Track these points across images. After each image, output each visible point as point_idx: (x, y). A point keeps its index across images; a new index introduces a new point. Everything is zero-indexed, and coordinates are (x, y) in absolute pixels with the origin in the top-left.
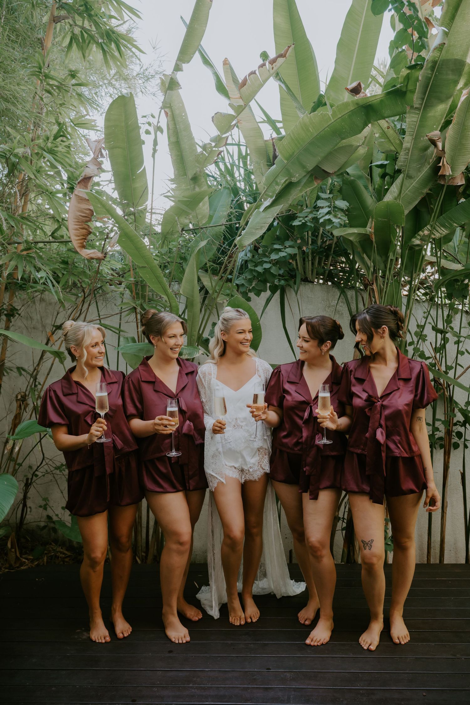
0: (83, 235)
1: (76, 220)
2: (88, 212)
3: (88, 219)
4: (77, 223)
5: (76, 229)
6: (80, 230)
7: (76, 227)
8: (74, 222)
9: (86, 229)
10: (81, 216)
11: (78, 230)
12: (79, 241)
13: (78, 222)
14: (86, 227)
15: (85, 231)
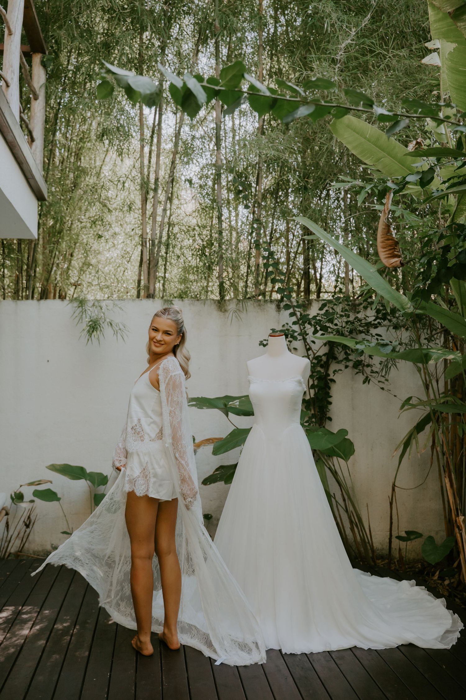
5: (383, 242)
6: (386, 241)
7: (382, 239)
9: (391, 240)
12: (387, 253)
13: (383, 234)
15: (391, 241)
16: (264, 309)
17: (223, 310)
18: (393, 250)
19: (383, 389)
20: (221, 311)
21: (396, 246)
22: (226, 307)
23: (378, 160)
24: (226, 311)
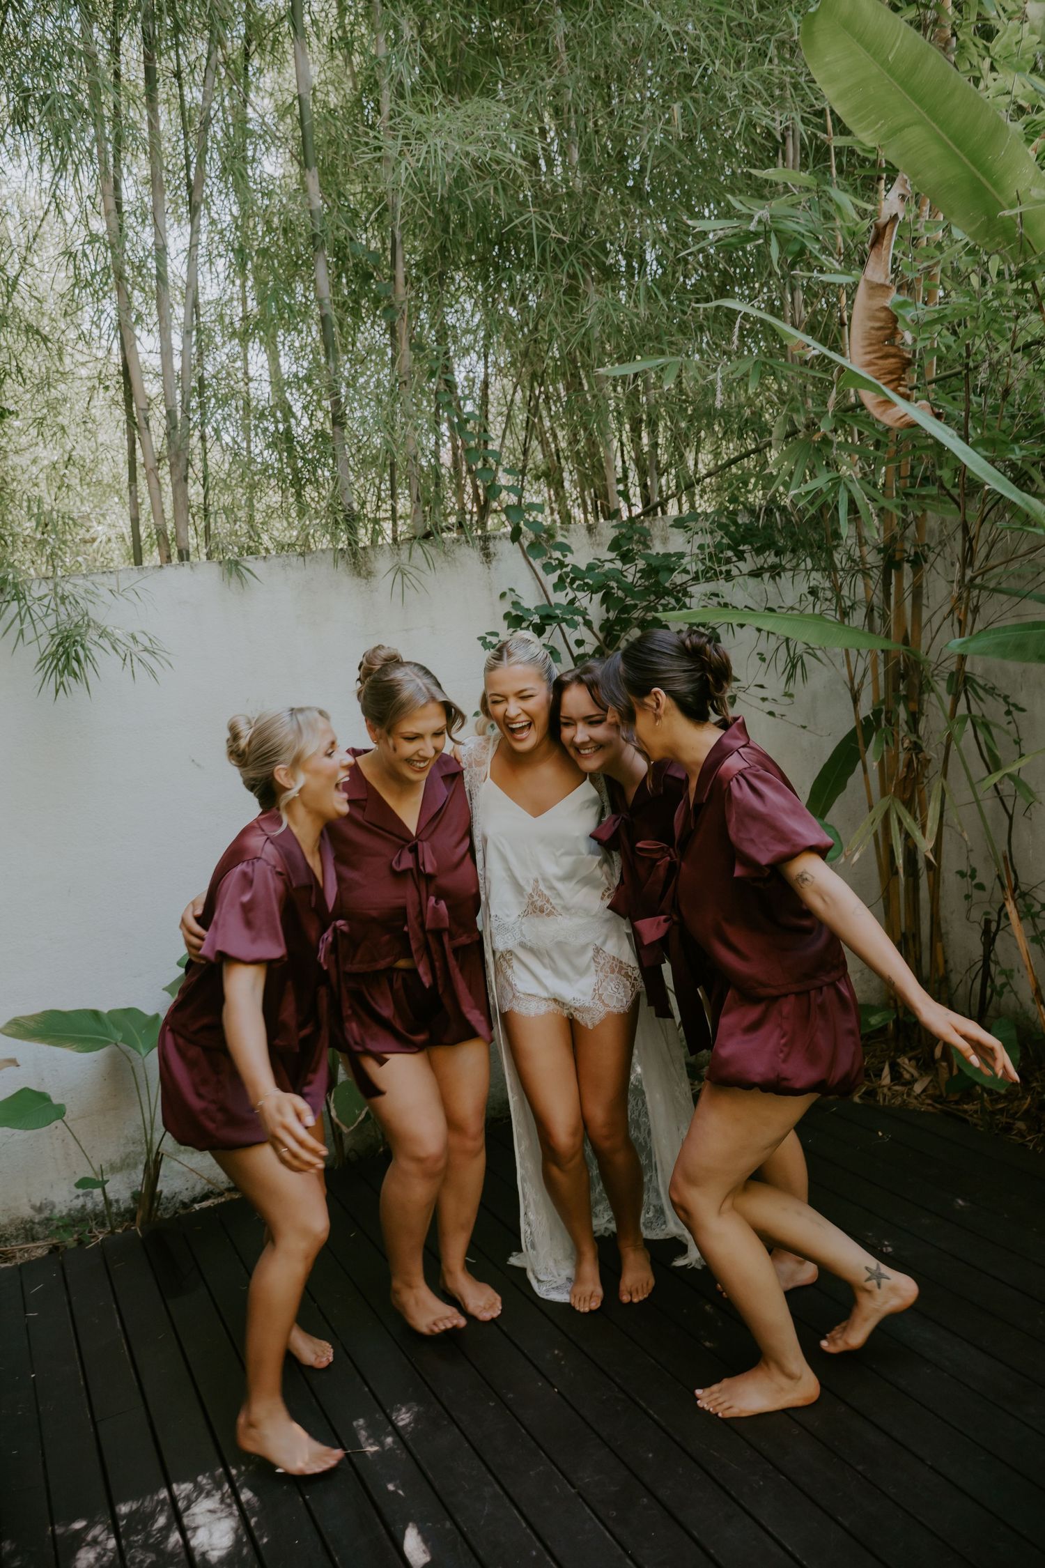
0: (891, 373)
1: (867, 342)
2: (883, 315)
3: (888, 332)
4: (869, 349)
5: (870, 364)
6: (880, 362)
7: (869, 357)
8: (863, 347)
9: (894, 356)
10: (873, 328)
11: (875, 364)
13: (871, 345)
14: (892, 350)
15: (892, 360)
16: (454, 559)
17: (363, 573)
18: (896, 383)
19: (771, 713)
20: (359, 574)
21: (904, 372)
22: (369, 565)
23: (895, 132)
24: (370, 573)
